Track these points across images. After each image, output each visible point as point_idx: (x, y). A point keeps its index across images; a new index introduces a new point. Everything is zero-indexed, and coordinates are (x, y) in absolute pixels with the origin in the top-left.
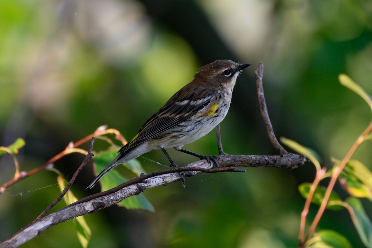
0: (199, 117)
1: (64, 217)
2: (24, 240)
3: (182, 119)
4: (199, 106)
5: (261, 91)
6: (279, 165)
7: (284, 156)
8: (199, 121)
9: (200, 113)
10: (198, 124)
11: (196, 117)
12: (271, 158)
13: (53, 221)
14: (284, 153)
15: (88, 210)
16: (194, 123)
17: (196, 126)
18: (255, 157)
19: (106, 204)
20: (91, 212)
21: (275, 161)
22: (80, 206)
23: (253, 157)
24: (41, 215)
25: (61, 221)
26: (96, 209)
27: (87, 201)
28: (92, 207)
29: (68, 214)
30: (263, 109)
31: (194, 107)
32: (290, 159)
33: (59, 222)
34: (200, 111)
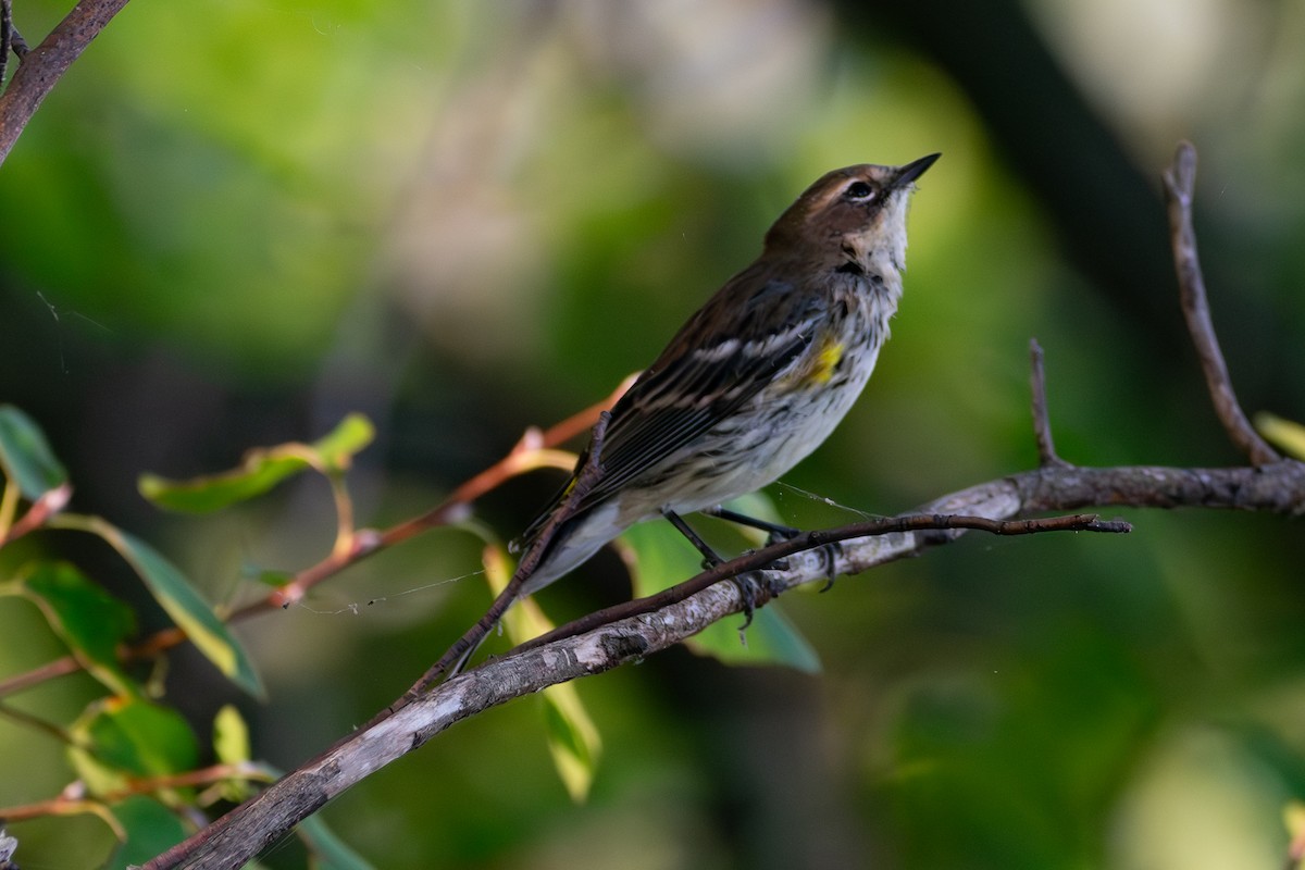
0: (780, 396)
1: (503, 689)
2: (366, 768)
3: (721, 410)
4: (774, 358)
5: (1186, 242)
6: (1251, 503)
7: (1265, 468)
8: (785, 408)
9: (782, 380)
10: (784, 418)
11: (772, 396)
12: (1220, 478)
13: (464, 702)
14: (1265, 460)
15: (587, 664)
16: (766, 416)
17: (775, 425)
18: (1164, 473)
19: (648, 642)
20: (597, 670)
21: (1234, 488)
22: (559, 650)
23: (1159, 474)
24: (425, 681)
25: (493, 703)
26: (612, 662)
27: (583, 631)
28: (601, 652)
29: (516, 678)
30: (1192, 304)
31: (757, 362)
32: (1286, 480)
33: (488, 705)
34: (781, 373)
